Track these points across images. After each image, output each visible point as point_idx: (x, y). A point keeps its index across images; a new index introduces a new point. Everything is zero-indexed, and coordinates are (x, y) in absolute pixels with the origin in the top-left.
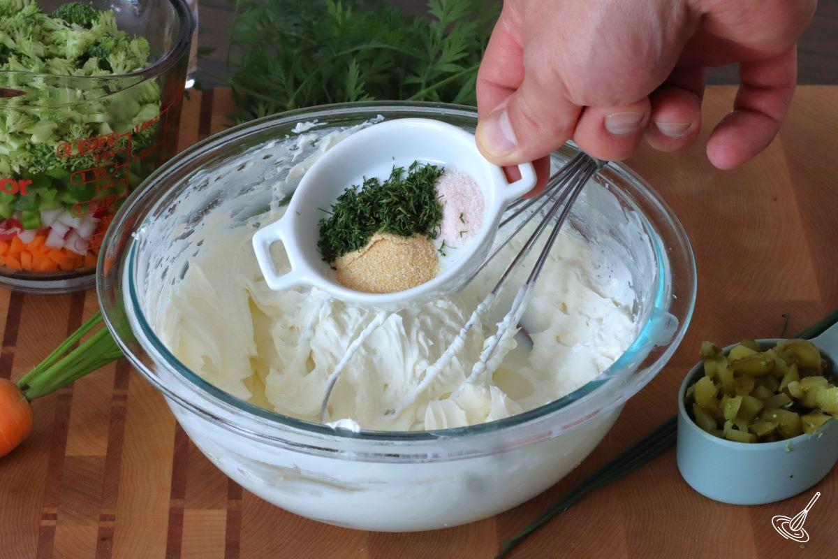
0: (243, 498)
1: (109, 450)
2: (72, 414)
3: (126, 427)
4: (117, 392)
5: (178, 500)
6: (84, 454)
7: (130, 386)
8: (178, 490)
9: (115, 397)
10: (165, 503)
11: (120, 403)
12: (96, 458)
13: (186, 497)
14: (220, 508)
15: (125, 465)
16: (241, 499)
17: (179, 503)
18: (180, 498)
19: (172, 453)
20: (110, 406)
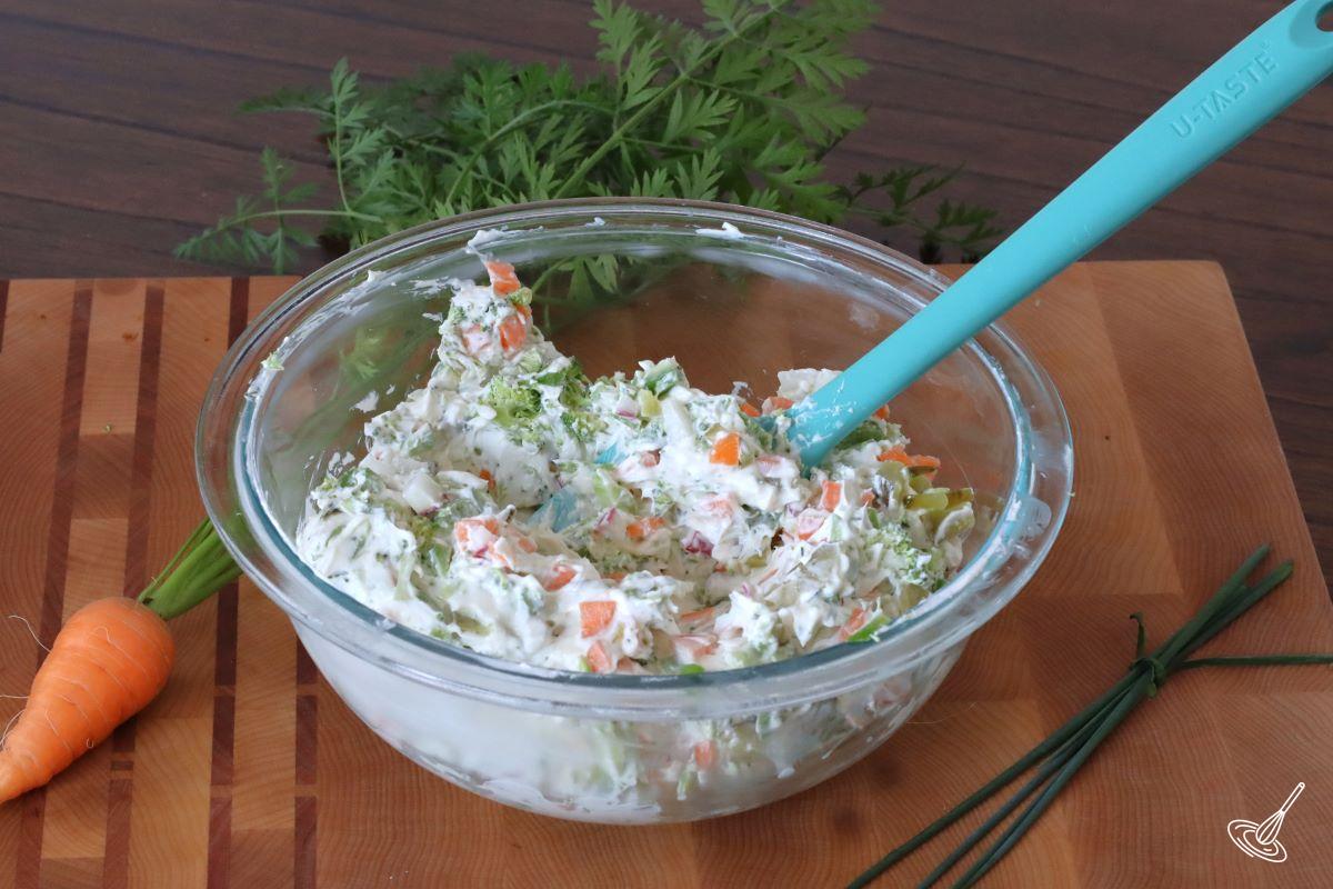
1: (108, 848)
3: (134, 813)
4: (118, 756)
6: (72, 856)
9: (114, 765)
11: (123, 774)
12: (89, 861)
20: (108, 779)
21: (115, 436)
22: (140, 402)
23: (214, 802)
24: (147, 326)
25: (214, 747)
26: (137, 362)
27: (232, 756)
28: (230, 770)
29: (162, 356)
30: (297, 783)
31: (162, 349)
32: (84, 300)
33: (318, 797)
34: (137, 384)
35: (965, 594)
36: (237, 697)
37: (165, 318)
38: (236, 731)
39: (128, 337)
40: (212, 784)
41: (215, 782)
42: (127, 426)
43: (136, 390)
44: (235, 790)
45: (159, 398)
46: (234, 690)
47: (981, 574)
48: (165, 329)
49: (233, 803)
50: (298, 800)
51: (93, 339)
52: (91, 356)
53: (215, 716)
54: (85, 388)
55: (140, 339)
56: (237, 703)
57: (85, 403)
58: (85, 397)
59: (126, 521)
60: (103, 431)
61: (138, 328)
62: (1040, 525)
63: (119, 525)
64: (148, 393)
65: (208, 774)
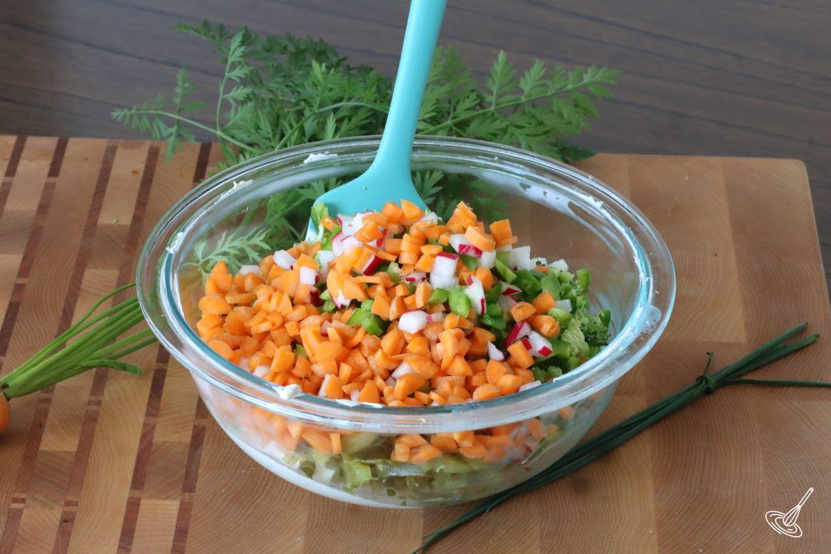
0: (197, 491)
1: (79, 446)
2: (50, 416)
3: (97, 428)
4: (93, 398)
5: (137, 491)
6: (57, 449)
7: (105, 394)
8: (138, 482)
9: (90, 403)
10: (125, 492)
11: (94, 408)
12: (67, 453)
13: (144, 489)
14: (174, 499)
15: (93, 460)
16: (194, 491)
17: (137, 493)
18: (138, 489)
19: (136, 452)
20: (85, 410)
21: (119, 226)
22: (136, 208)
23: (145, 425)
24: (147, 167)
25: (150, 396)
26: (138, 186)
27: (160, 401)
28: (158, 409)
29: (153, 183)
30: (196, 418)
31: (154, 179)
32: (111, 151)
33: (207, 426)
34: (136, 197)
35: (608, 360)
36: (168, 370)
37: (158, 163)
38: (164, 388)
39: (135, 172)
40: (146, 416)
41: (148, 414)
42: (126, 220)
43: (135, 201)
44: (158, 420)
45: (148, 206)
46: (167, 366)
47: (618, 348)
48: (157, 169)
49: (157, 427)
50: (195, 427)
51: (113, 172)
52: (111, 183)
53: (153, 379)
54: (105, 199)
55: (141, 174)
56: (168, 373)
57: (103, 207)
58: (104, 204)
59: (117, 272)
60: (112, 223)
61: (141, 167)
62: (655, 321)
63: (113, 274)
64: (142, 203)
65: (145, 410)
